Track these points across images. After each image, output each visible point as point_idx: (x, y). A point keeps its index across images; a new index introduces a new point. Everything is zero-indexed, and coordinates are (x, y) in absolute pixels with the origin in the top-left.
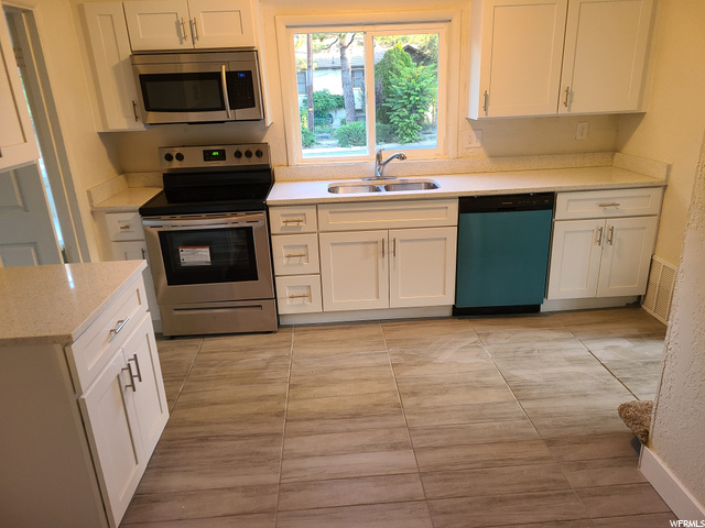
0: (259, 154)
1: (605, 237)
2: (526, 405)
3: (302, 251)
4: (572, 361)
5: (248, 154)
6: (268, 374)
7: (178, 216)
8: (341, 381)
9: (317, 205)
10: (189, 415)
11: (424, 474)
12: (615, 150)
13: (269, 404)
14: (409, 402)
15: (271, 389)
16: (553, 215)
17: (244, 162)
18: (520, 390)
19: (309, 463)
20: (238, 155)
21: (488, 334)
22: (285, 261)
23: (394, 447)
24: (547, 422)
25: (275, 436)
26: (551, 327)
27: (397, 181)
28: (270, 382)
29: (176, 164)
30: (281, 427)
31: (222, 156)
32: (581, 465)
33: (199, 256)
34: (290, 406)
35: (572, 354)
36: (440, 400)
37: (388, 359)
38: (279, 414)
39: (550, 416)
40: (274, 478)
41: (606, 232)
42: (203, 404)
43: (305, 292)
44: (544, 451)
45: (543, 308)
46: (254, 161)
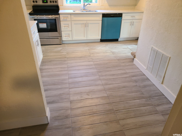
0: (56, 2)
1: (132, 24)
2: (114, 55)
3: (67, 25)
4: (124, 48)
5: (53, 2)
6: (61, 51)
7: (39, 15)
8: (77, 52)
9: (71, 14)
10: (46, 58)
11: (95, 65)
12: (136, 5)
13: (63, 56)
14: (92, 55)
15: (63, 54)
16: (122, 19)
17: (52, 4)
18: (113, 53)
19: (73, 64)
20: (51, 2)
21: (107, 45)
22: (63, 28)
23: (89, 61)
24: (118, 57)
25: (65, 61)
26: (120, 43)
27: (88, 10)
28: (62, 52)
29: (35, 4)
30: (66, 59)
31: (47, 2)
32: (123, 63)
33: (43, 26)
34: (68, 56)
35: (124, 47)
36: (98, 55)
37: (87, 49)
38: (65, 57)
39: (119, 56)
40: (67, 66)
41: (132, 23)
42: (48, 56)
43: (68, 35)
44: (117, 61)
45: (119, 40)
46: (55, 4)
